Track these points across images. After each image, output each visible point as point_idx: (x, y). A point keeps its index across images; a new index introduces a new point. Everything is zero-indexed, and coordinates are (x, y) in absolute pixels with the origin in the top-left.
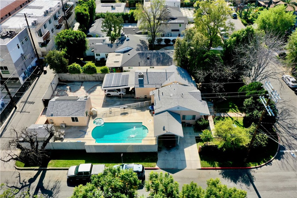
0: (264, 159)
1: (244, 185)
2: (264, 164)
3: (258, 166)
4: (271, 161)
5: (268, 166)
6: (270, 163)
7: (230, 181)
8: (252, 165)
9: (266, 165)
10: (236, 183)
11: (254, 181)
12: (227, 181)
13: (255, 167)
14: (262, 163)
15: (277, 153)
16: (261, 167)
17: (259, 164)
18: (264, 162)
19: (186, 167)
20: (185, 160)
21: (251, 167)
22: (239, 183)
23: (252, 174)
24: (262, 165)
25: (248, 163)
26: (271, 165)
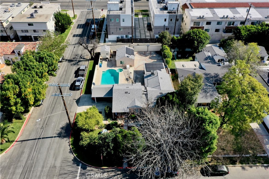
0: (75, 149)
1: (59, 132)
2: (71, 148)
3: (70, 143)
4: (73, 154)
5: (69, 150)
6: (71, 152)
7: (63, 126)
8: (72, 140)
9: (70, 149)
10: (61, 128)
11: (59, 138)
12: (64, 124)
13: (70, 141)
14: (72, 146)
15: (79, 160)
16: (69, 145)
17: (71, 144)
18: (72, 148)
19: (79, 107)
20: (83, 106)
21: (70, 139)
22: (60, 130)
23: (65, 139)
24: (70, 146)
25: (73, 138)
26: (69, 153)
